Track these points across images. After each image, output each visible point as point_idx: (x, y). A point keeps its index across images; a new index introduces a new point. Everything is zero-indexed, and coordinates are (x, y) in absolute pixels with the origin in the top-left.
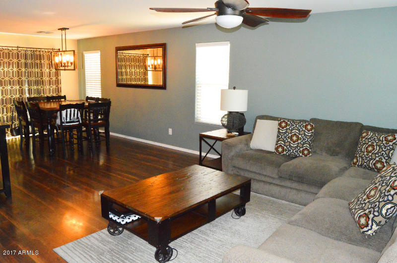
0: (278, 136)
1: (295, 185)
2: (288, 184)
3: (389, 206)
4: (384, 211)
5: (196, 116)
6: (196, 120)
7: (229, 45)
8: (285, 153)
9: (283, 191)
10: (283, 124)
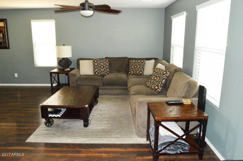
0: (94, 67)
1: (110, 87)
2: (107, 87)
3: (164, 80)
4: (163, 82)
5: (35, 64)
6: (35, 66)
7: (55, 21)
8: (99, 74)
9: (105, 91)
10: (96, 61)
